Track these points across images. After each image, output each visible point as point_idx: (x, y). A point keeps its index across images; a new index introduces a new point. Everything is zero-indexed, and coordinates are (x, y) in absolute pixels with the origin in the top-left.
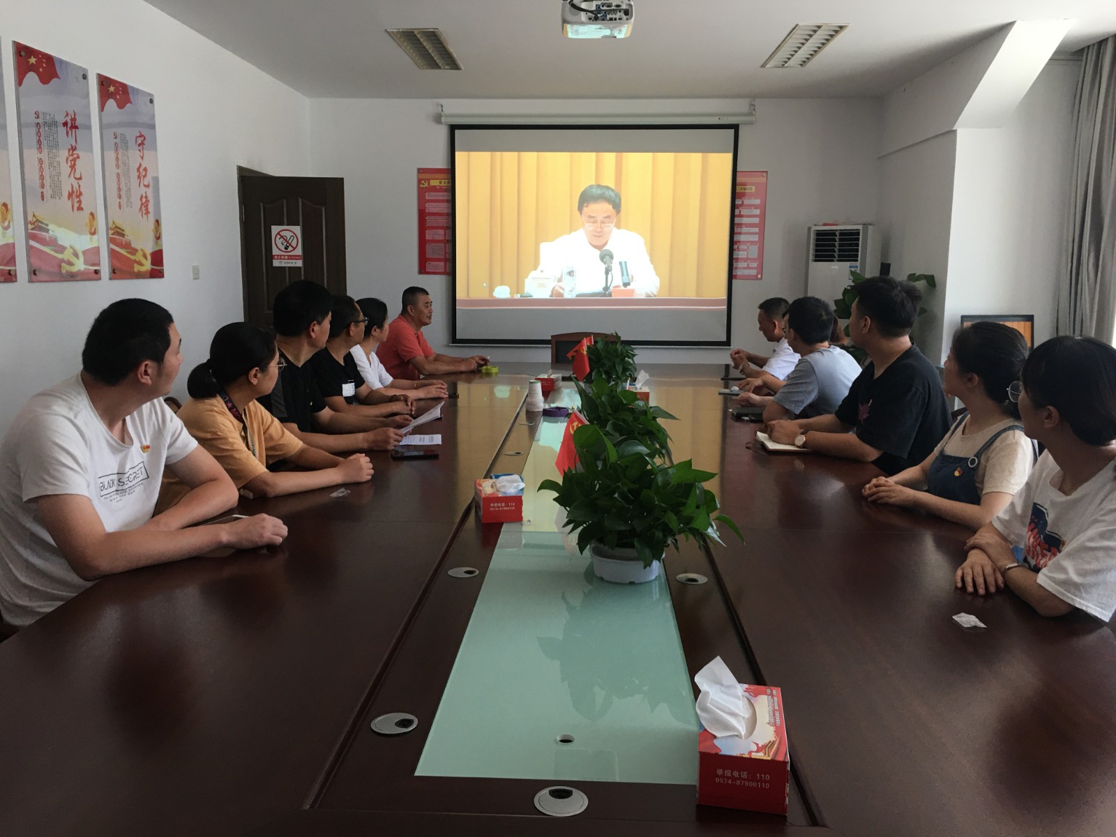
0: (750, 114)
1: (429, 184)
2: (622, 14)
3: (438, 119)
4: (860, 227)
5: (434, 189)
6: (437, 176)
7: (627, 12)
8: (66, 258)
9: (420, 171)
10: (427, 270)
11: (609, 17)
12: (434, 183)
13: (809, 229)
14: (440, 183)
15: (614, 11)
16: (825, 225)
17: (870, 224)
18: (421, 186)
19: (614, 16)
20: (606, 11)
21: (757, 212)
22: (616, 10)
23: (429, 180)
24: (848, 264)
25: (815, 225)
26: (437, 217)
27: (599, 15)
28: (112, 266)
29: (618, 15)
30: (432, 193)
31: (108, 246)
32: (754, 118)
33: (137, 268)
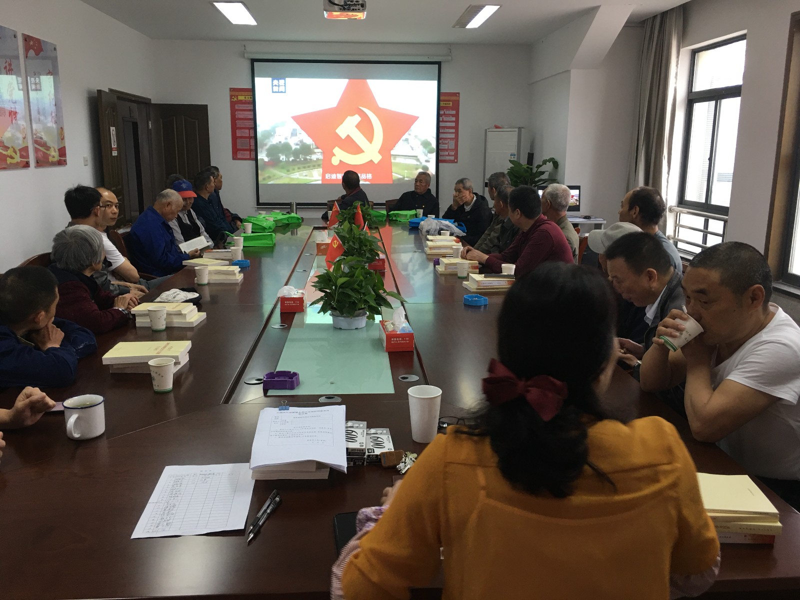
0: (448, 55)
1: (237, 99)
2: (360, 6)
3: (243, 55)
4: (516, 130)
5: (241, 102)
6: (243, 93)
7: (362, 6)
8: (9, 155)
9: (232, 90)
10: (238, 157)
11: (352, 8)
12: (241, 98)
13: (486, 131)
14: (245, 98)
15: (355, 5)
16: (495, 128)
17: (523, 128)
18: (232, 100)
19: (355, 8)
20: (350, 5)
21: (454, 119)
22: (356, 4)
23: (237, 96)
25: (490, 128)
26: (245, 121)
27: (346, 7)
28: (36, 158)
29: (357, 7)
30: (240, 105)
31: (33, 146)
32: (450, 58)
33: (51, 159)
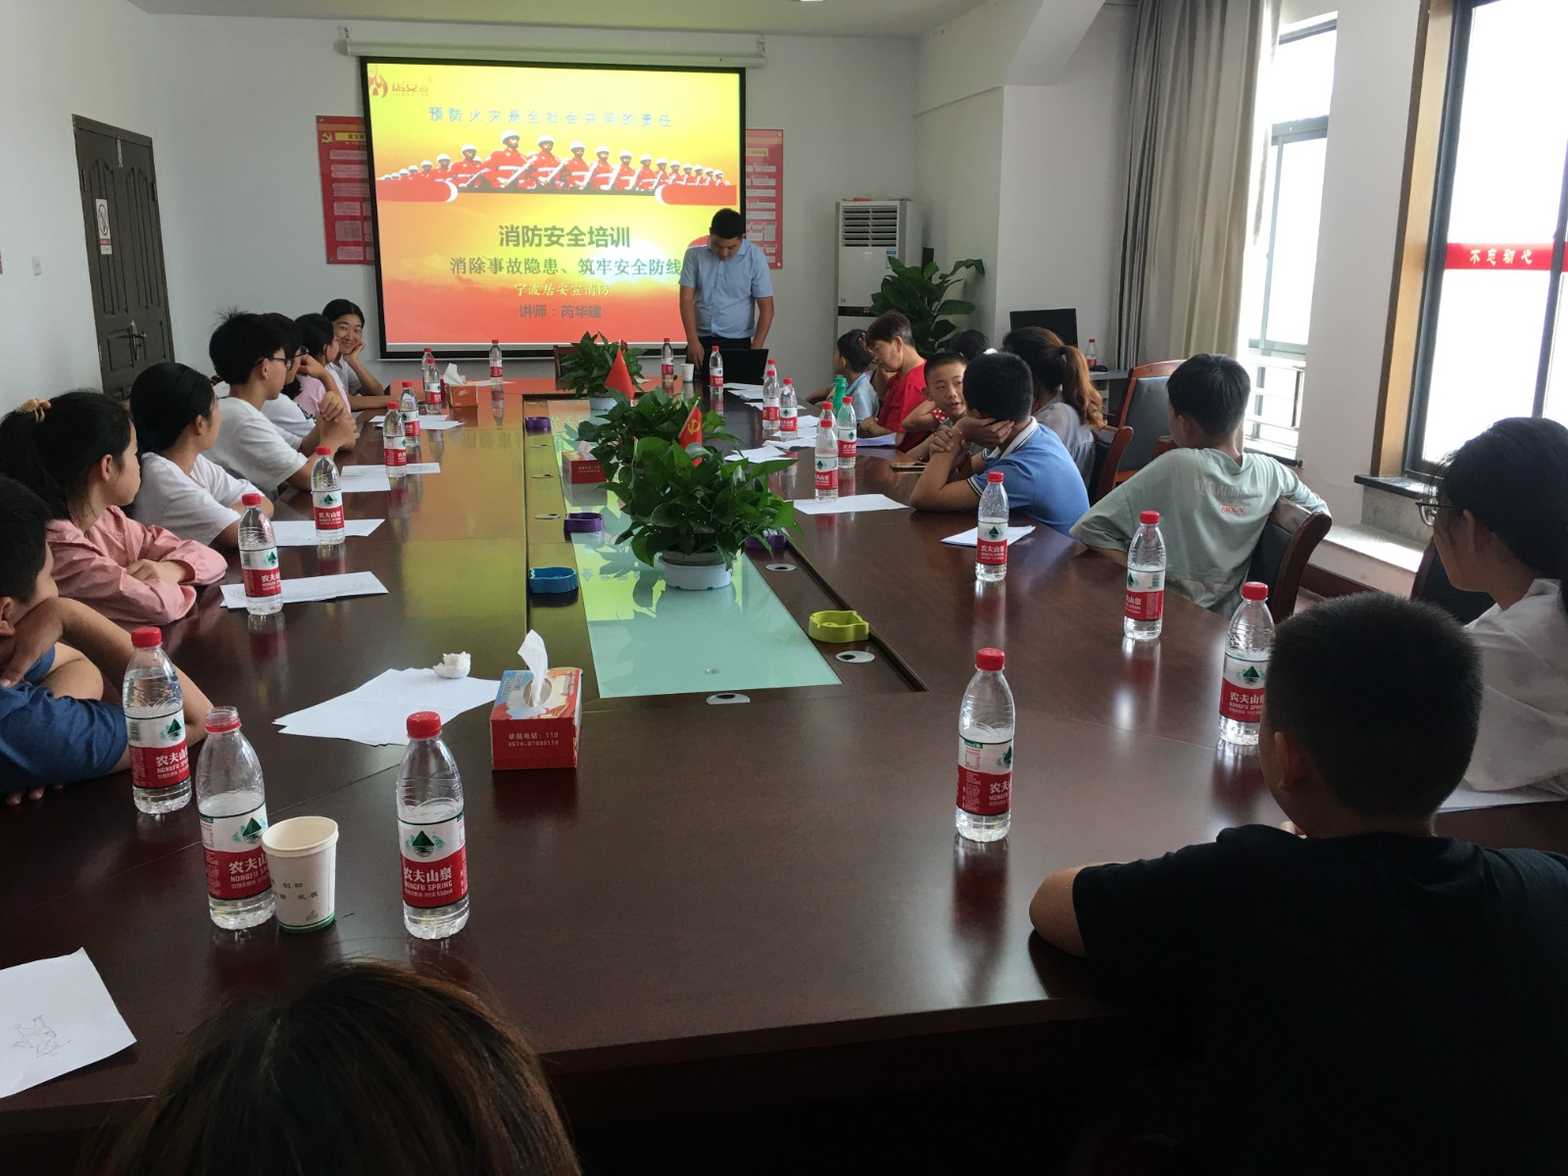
0: (759, 56)
1: (333, 138)
3: (342, 48)
4: (897, 204)
5: (342, 145)
6: (346, 127)
9: (323, 120)
10: (339, 258)
12: (341, 137)
13: (837, 205)
14: (351, 137)
16: (856, 200)
17: (908, 200)
18: (323, 140)
21: (773, 182)
23: (333, 133)
24: (885, 249)
25: (844, 200)
26: (350, 185)
30: (339, 151)
32: (763, 61)
